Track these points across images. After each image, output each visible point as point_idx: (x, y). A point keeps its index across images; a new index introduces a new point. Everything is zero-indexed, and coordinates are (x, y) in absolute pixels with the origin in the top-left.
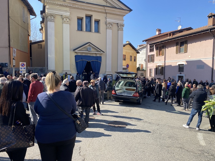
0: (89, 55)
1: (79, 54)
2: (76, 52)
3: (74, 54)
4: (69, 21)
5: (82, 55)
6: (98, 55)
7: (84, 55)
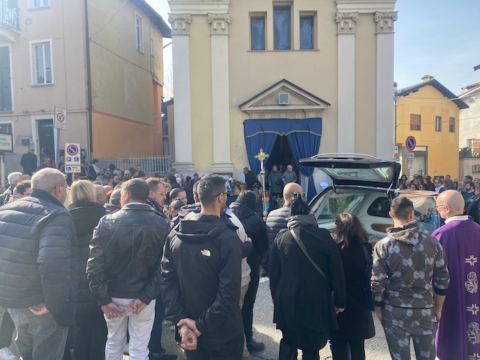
0: (283, 116)
1: (255, 117)
2: (245, 112)
3: (241, 118)
4: (227, 28)
5: (262, 118)
6: (312, 115)
7: (268, 117)
